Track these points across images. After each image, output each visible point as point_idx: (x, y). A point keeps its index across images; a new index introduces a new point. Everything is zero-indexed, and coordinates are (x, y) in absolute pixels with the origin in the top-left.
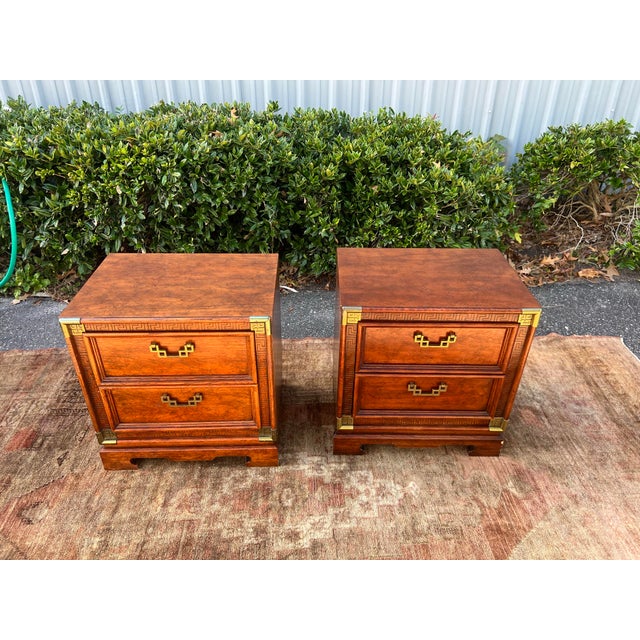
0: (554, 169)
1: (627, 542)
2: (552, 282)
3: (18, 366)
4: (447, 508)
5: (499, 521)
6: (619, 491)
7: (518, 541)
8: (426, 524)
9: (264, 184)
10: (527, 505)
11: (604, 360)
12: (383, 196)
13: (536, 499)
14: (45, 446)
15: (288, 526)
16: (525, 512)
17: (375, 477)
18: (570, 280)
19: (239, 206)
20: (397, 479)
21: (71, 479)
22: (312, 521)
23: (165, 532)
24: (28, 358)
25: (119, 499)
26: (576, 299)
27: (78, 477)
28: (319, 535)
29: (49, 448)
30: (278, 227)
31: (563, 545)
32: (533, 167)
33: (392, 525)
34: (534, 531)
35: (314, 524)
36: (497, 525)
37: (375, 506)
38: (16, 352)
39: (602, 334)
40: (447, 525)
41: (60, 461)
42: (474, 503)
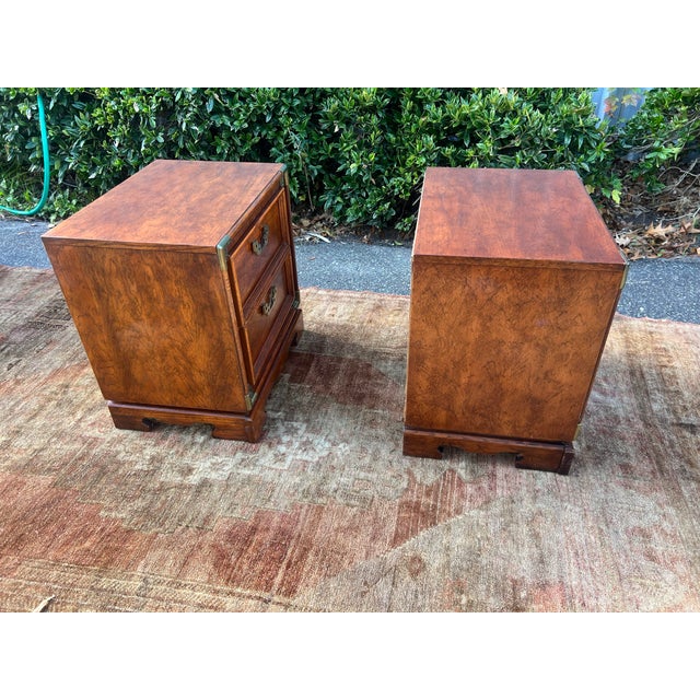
0: (683, 108)
1: (576, 554)
2: (654, 257)
3: (21, 280)
4: (370, 475)
5: (423, 500)
6: (603, 496)
7: (434, 523)
8: (335, 486)
9: (291, 109)
10: (469, 489)
11: (671, 350)
12: (430, 129)
13: (485, 485)
14: (6, 351)
15: (187, 460)
16: (462, 496)
17: (307, 430)
18: (682, 257)
19: (264, 133)
20: (331, 437)
21: (11, 383)
22: (214, 461)
23: (67, 443)
24: (33, 274)
25: (42, 408)
26: (676, 278)
27: (18, 382)
28: (213, 476)
29: (8, 354)
30: (308, 161)
31: (488, 539)
32: (657, 106)
33: (297, 480)
34: (460, 517)
35: (214, 464)
36: (418, 503)
37: (289, 459)
38: (26, 269)
39: (688, 320)
40: (358, 492)
41: (11, 366)
42: (406, 476)
